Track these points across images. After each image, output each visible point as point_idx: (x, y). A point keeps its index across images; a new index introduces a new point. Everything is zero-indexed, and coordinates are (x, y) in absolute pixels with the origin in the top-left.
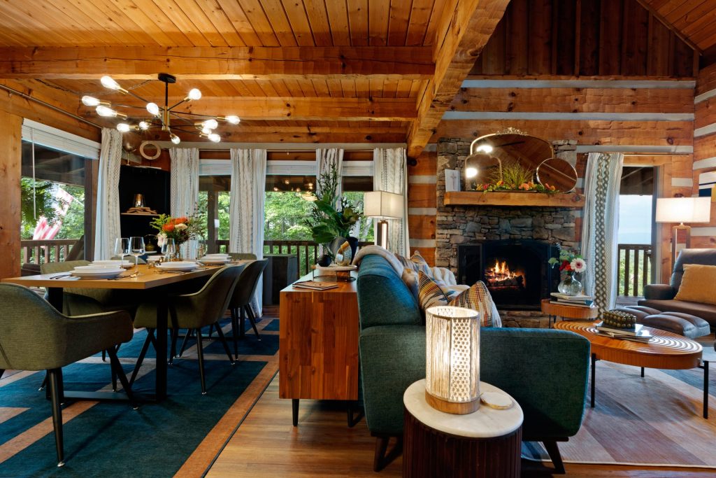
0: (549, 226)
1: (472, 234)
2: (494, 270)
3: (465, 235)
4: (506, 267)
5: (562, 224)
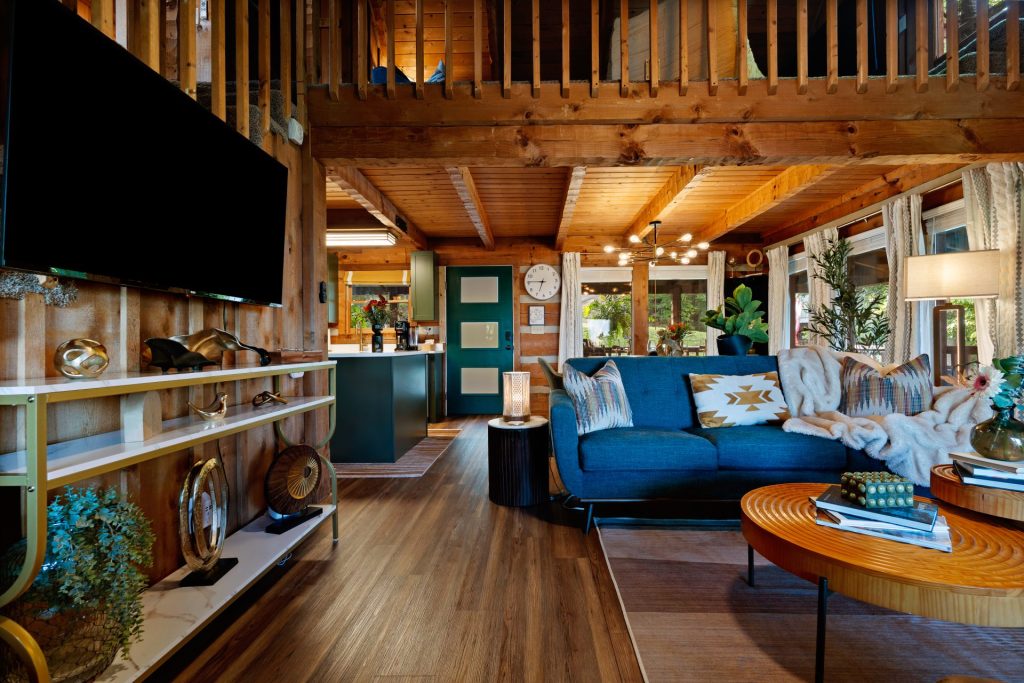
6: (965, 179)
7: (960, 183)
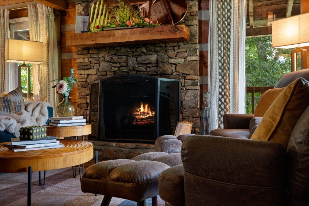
0: (172, 61)
1: (104, 73)
2: (140, 110)
3: (98, 74)
4: (148, 108)
5: (185, 58)
6: (28, 7)
7: (27, 9)
